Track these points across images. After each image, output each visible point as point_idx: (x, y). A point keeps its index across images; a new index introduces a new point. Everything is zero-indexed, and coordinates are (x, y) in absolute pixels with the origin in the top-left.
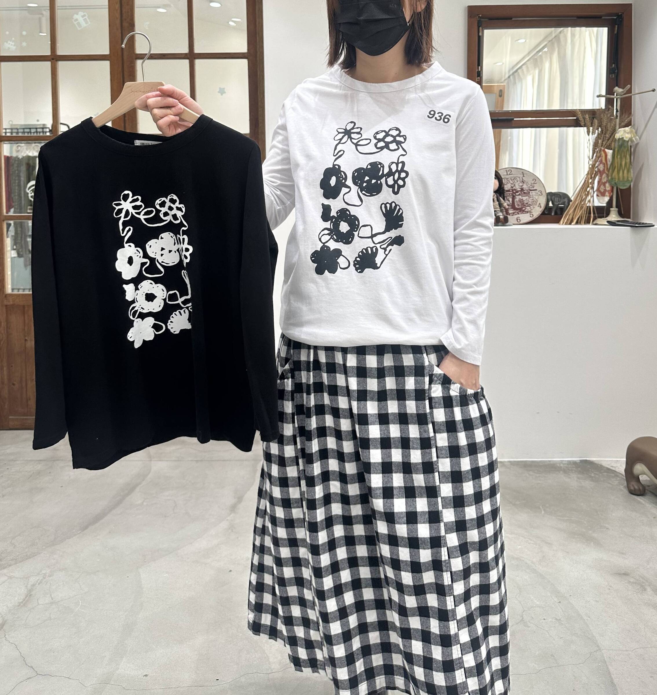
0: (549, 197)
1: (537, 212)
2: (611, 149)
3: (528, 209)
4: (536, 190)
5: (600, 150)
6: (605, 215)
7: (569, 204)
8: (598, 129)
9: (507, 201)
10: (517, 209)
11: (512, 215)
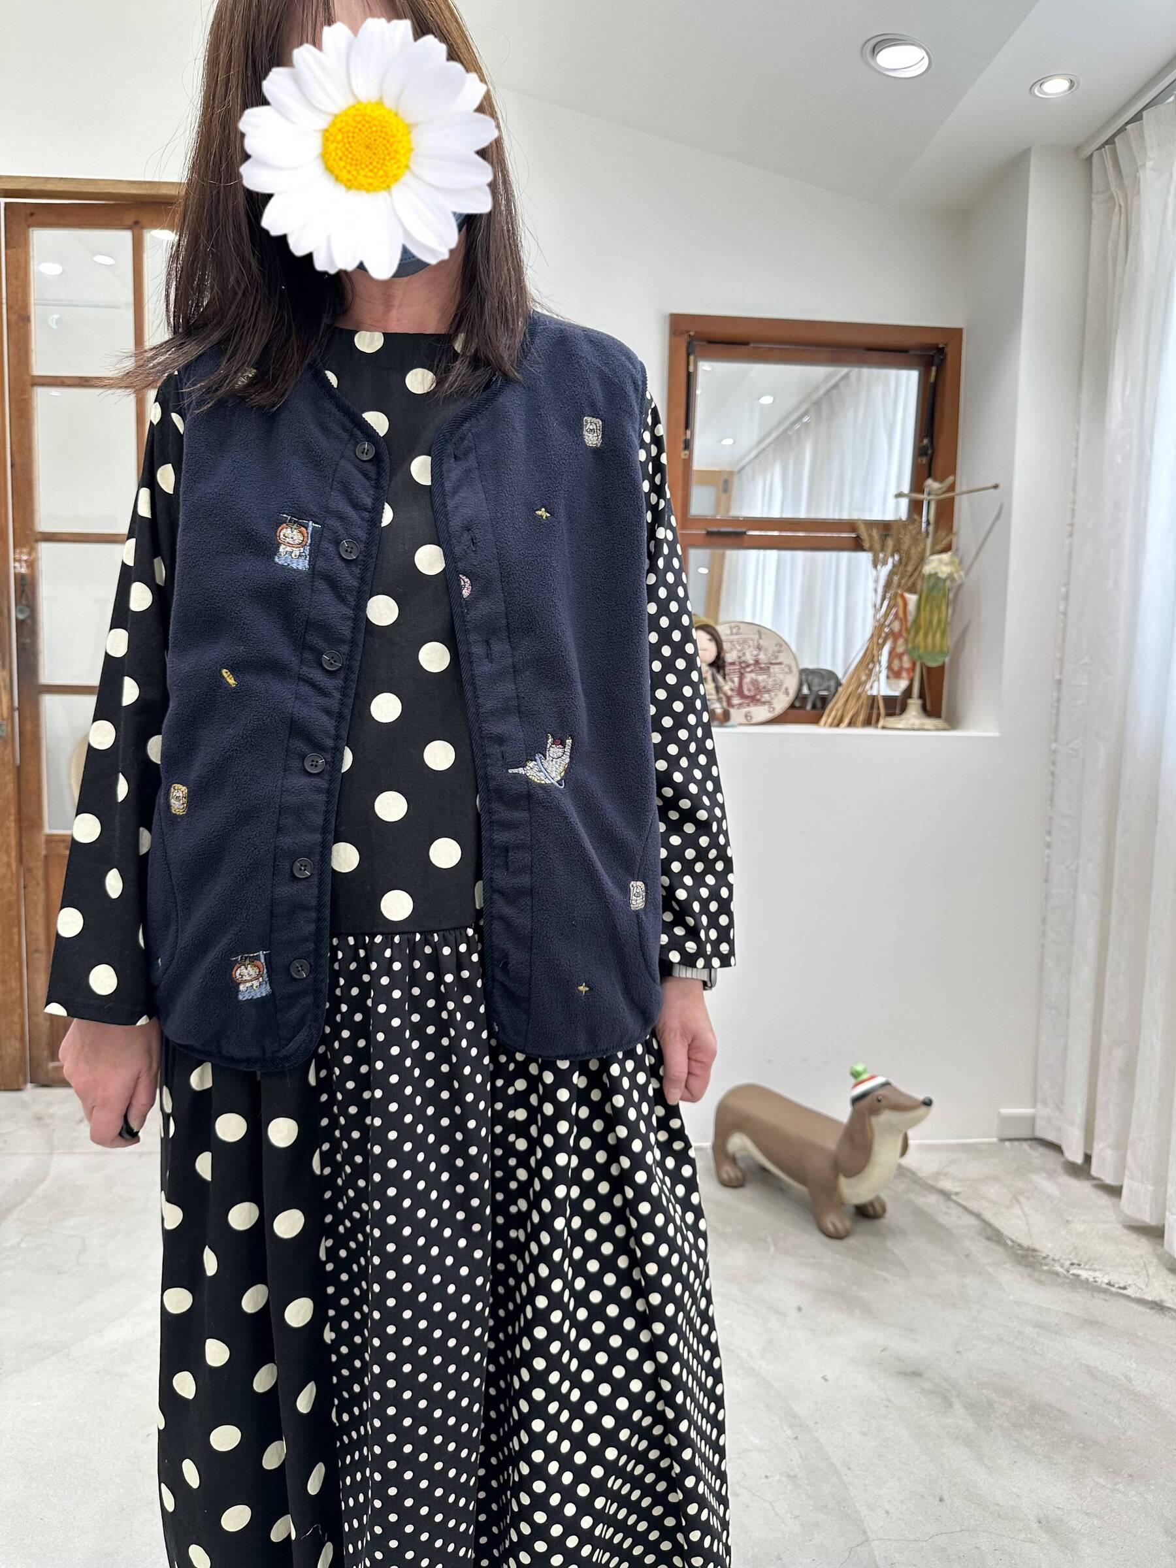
0: (804, 677)
1: (781, 703)
2: (915, 593)
3: (766, 697)
4: (780, 663)
5: (896, 595)
6: (898, 711)
7: (836, 690)
8: (893, 556)
9: (730, 683)
10: (747, 697)
11: (738, 708)
